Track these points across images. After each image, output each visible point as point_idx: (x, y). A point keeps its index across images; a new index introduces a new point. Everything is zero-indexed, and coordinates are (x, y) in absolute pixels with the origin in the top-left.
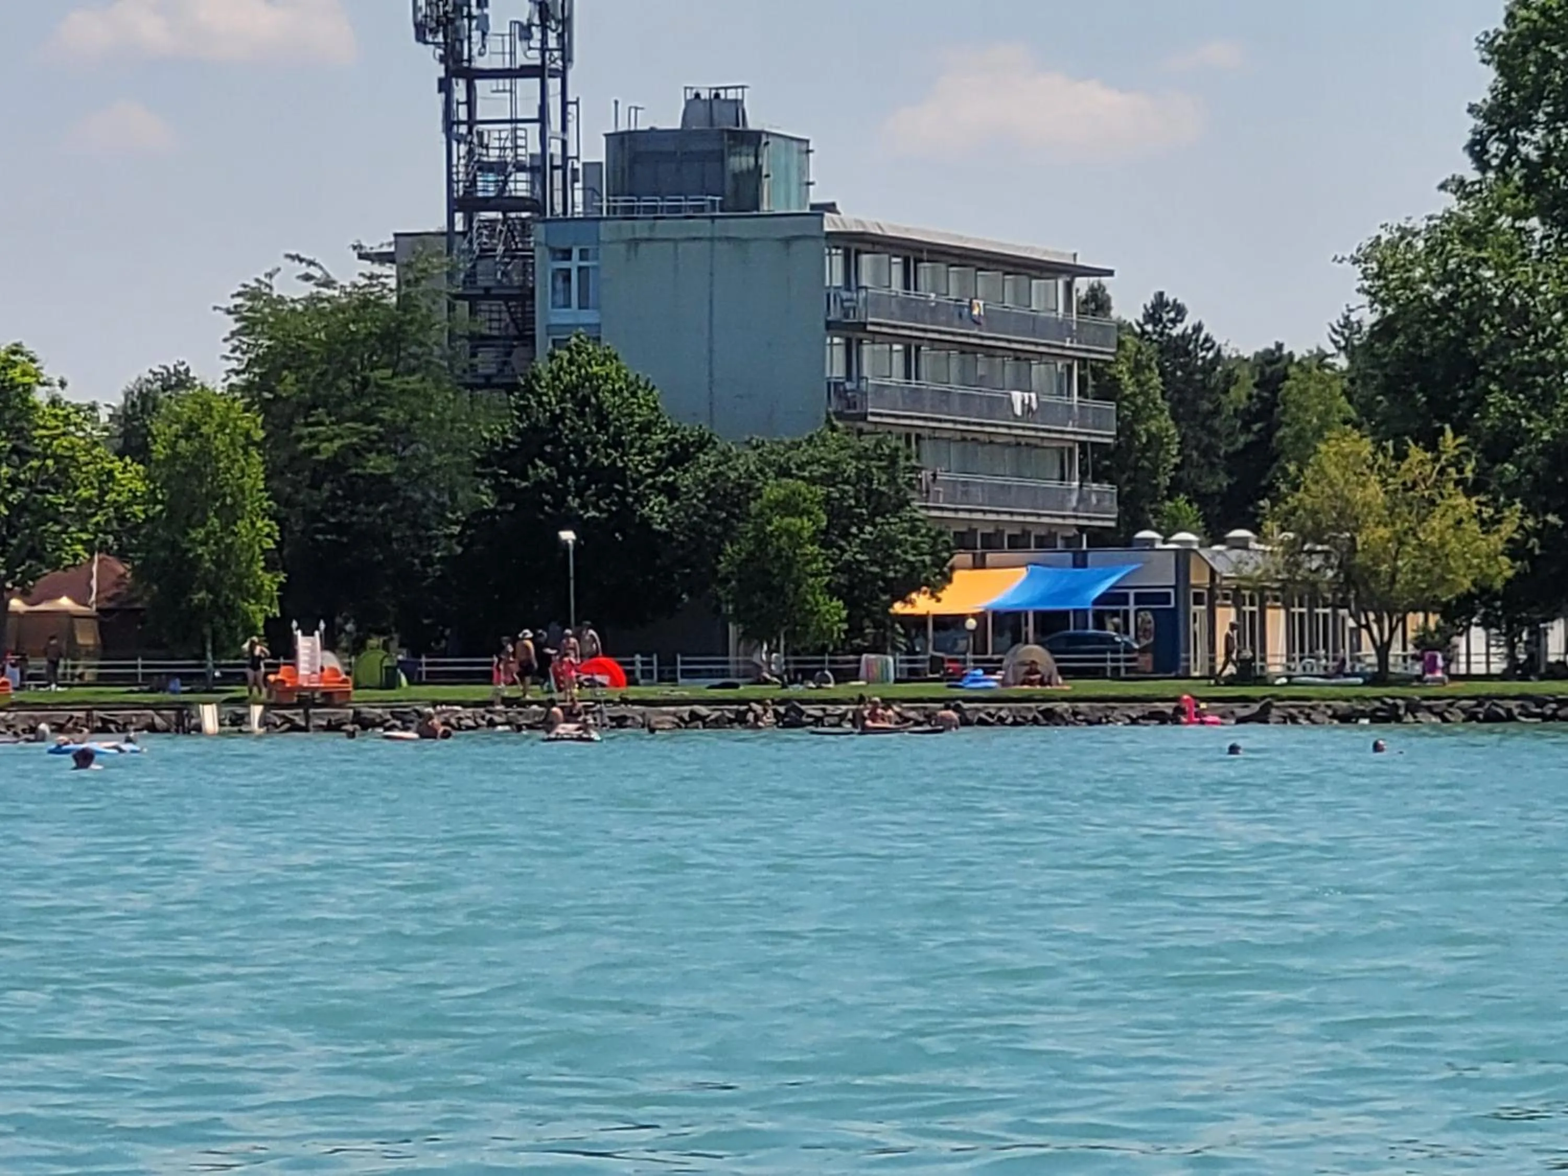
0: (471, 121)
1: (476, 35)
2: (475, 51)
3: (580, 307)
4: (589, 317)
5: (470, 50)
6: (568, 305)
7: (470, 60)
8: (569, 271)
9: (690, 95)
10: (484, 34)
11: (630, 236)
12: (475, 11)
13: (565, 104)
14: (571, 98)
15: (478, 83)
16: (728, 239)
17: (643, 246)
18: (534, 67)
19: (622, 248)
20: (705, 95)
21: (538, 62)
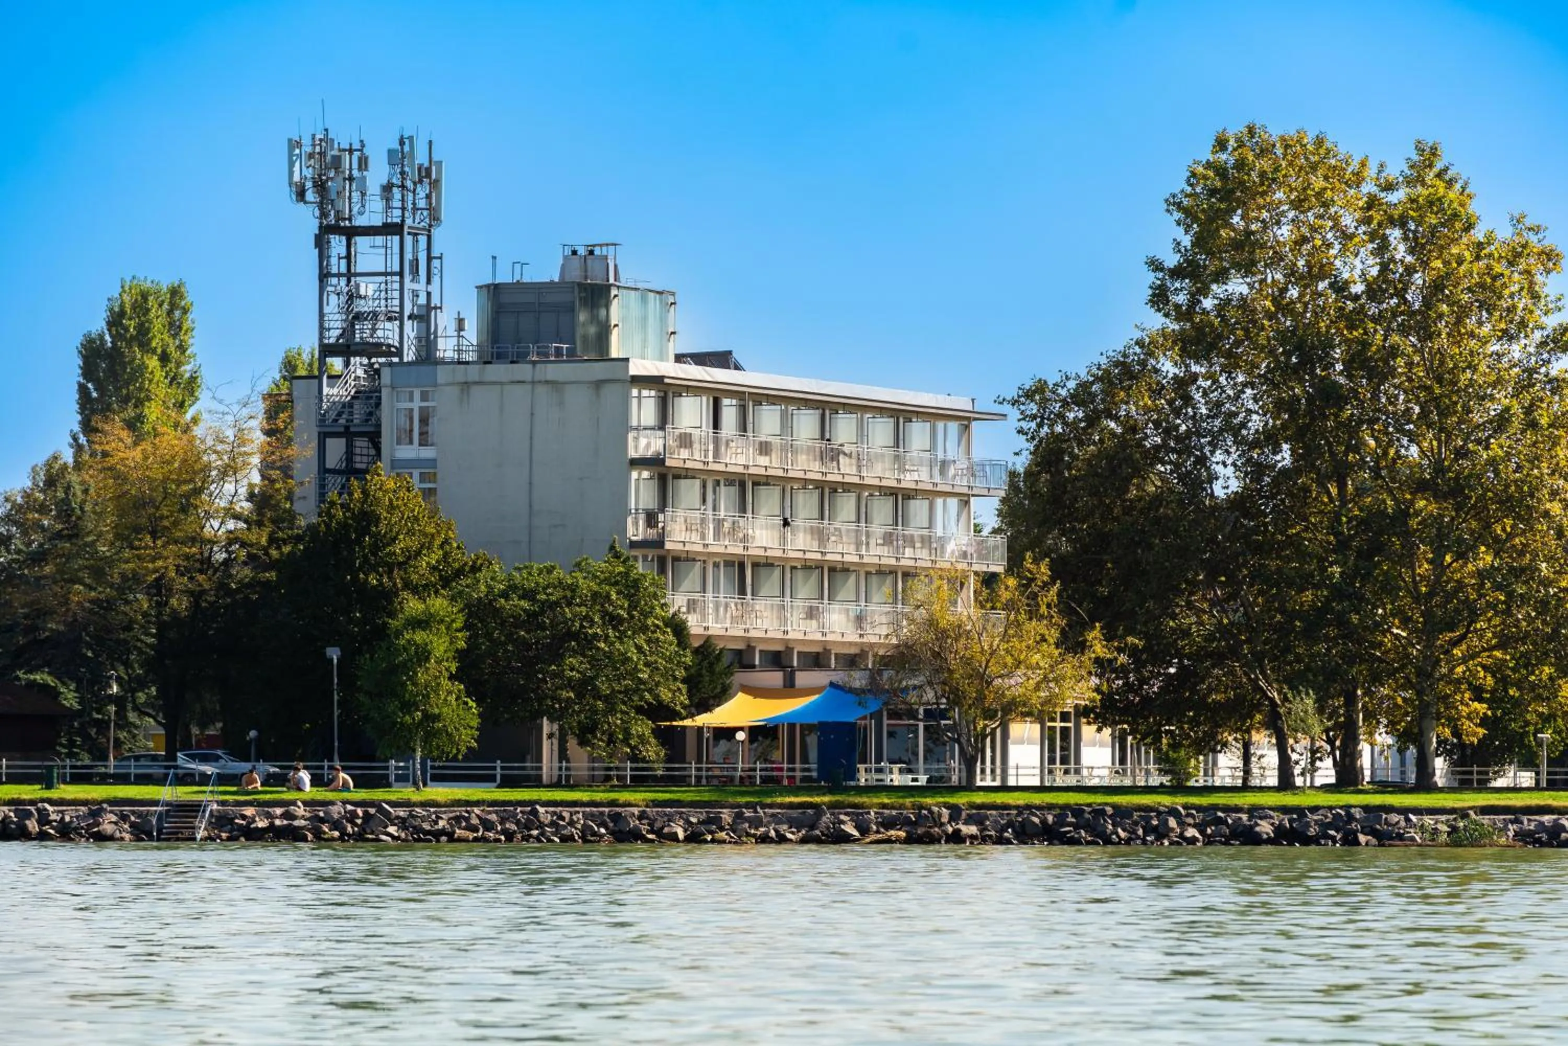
0: (349, 275)
1: (356, 196)
2: (355, 210)
3: (420, 445)
4: (427, 453)
5: (350, 211)
6: (411, 442)
7: (350, 219)
8: (411, 410)
9: (568, 252)
10: (363, 194)
11: (463, 380)
12: (356, 173)
13: (429, 259)
14: (435, 253)
15: (358, 239)
16: (547, 382)
17: (475, 390)
18: (396, 224)
19: (456, 390)
20: (582, 251)
21: (398, 220)
